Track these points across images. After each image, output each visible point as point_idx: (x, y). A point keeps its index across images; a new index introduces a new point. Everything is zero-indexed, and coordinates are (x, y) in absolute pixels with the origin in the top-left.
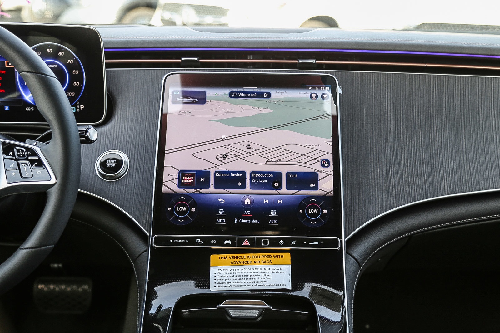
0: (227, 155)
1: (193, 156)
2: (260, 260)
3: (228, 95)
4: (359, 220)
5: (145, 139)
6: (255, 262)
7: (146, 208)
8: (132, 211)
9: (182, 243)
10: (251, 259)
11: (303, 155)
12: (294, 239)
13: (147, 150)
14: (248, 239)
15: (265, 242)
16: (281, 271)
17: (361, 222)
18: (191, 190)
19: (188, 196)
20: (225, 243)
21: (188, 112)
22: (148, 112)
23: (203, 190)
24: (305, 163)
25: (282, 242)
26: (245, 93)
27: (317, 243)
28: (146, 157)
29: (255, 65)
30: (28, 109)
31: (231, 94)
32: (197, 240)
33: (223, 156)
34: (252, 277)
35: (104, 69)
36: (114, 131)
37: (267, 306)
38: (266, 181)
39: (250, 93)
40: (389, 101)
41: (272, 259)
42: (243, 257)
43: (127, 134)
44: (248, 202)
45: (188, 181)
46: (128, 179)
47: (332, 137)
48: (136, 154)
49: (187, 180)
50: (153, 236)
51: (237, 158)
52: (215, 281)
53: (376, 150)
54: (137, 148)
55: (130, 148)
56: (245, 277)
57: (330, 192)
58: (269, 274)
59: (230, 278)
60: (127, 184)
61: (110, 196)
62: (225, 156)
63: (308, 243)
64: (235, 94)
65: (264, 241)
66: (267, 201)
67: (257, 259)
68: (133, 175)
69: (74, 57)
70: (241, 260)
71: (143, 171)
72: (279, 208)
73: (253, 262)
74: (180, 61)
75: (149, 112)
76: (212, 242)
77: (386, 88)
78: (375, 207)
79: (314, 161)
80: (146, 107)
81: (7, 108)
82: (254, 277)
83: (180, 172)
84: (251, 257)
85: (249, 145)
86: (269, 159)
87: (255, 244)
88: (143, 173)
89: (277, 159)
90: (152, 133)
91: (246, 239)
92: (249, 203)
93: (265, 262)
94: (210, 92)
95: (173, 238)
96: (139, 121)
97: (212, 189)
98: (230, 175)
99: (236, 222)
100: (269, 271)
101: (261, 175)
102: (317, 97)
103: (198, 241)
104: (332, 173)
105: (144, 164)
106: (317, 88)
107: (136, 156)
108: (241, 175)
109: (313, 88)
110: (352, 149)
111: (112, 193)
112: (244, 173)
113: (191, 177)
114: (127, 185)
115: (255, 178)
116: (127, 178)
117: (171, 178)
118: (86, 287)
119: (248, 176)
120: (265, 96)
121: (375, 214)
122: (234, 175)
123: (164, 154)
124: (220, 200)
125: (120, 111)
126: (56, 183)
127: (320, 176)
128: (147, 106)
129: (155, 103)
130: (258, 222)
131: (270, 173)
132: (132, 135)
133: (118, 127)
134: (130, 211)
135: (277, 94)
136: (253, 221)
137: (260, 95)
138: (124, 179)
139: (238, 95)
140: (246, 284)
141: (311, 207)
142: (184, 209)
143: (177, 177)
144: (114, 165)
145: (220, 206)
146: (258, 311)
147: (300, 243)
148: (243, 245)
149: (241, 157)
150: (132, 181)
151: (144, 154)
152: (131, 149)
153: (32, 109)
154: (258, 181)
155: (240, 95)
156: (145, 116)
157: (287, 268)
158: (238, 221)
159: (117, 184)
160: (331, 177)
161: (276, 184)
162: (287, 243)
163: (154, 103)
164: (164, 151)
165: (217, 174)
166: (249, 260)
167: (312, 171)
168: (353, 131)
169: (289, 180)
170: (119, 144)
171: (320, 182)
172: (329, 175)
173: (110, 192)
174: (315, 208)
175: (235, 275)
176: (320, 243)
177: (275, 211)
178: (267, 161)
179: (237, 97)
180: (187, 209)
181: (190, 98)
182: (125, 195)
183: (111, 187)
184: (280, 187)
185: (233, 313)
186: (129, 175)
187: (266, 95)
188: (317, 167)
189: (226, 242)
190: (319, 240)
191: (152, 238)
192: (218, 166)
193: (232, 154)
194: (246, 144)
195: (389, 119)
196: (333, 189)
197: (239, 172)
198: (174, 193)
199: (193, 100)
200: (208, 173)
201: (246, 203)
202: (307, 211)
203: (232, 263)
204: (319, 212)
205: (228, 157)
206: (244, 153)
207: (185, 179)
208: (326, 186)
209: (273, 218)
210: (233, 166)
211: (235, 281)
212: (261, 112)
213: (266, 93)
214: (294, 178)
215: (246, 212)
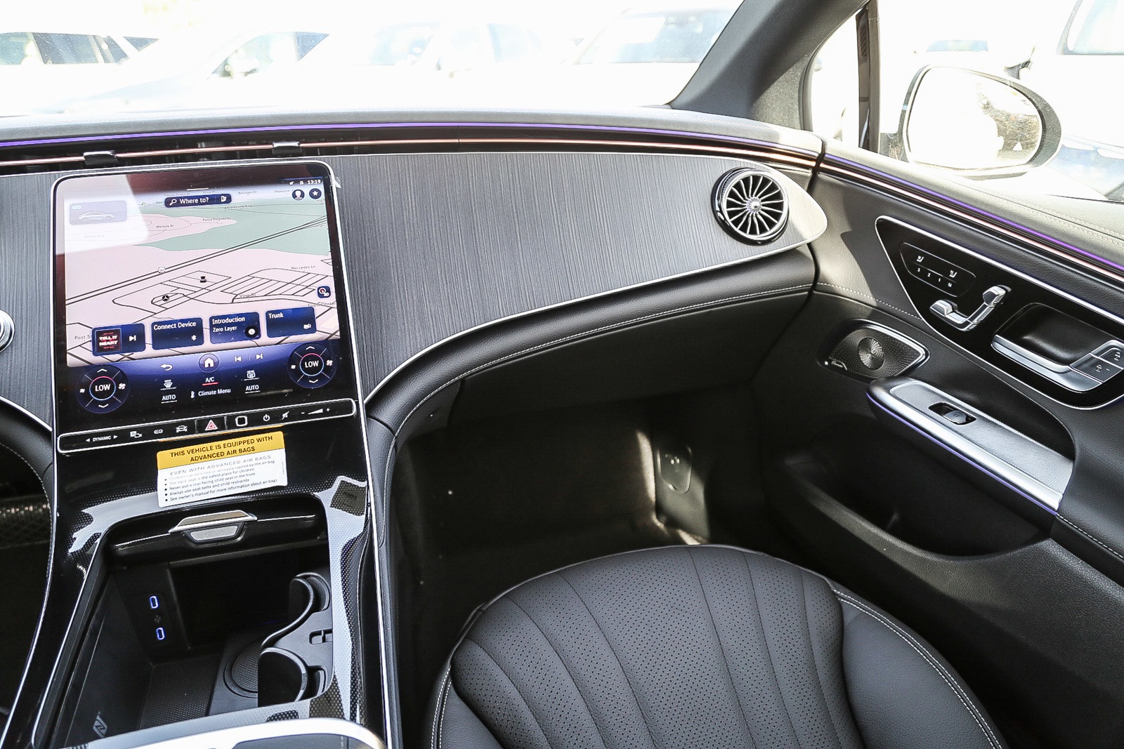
0: (169, 295)
1: (114, 303)
2: (237, 448)
3: (164, 204)
4: (384, 368)
6: (228, 453)
9: (107, 440)
10: (222, 450)
11: (288, 284)
12: (285, 410)
14: (214, 419)
15: (242, 421)
16: (270, 460)
18: (118, 357)
19: (111, 367)
20: (177, 431)
21: (98, 236)
23: (136, 355)
24: (293, 295)
25: (266, 417)
26: (189, 198)
27: (321, 411)
29: (209, 156)
31: (167, 203)
32: (131, 433)
33: (164, 297)
34: (225, 477)
37: (250, 518)
38: (234, 328)
39: (198, 197)
40: (413, 194)
41: (256, 444)
42: (209, 449)
44: (209, 364)
45: (109, 343)
46: (14, 351)
47: (331, 252)
48: (24, 311)
49: (105, 342)
50: (57, 436)
51: (186, 299)
52: (166, 492)
53: (401, 265)
54: (24, 302)
55: (13, 302)
56: (214, 478)
57: (334, 334)
58: (251, 468)
59: (189, 483)
60: (13, 359)
62: (166, 298)
63: (306, 413)
64: (174, 201)
65: (239, 419)
66: (240, 359)
67: (233, 448)
68: (22, 345)
70: (206, 453)
71: (39, 336)
72: (260, 367)
73: (226, 453)
74: (82, 158)
76: (156, 432)
77: (407, 175)
78: (406, 347)
79: (307, 290)
80: (34, 235)
82: (227, 477)
83: (94, 330)
84: (222, 446)
85: (203, 278)
86: (237, 295)
87: (226, 427)
88: (39, 339)
89: (249, 293)
91: (211, 421)
92: (212, 365)
93: (245, 450)
94: (133, 202)
95: (91, 435)
97: (149, 350)
98: (177, 326)
99: (193, 396)
100: (251, 463)
101: (228, 321)
102: (303, 195)
103: (133, 434)
104: (335, 306)
106: (302, 182)
107: (24, 313)
108: (194, 324)
109: (297, 182)
112: (199, 321)
113: (113, 337)
115: (218, 326)
116: (12, 350)
117: (80, 342)
119: (206, 325)
120: (222, 201)
121: (407, 357)
122: (183, 325)
123: (65, 305)
124: (164, 366)
127: (318, 311)
130: (229, 391)
131: (240, 315)
134: (22, 401)
135: (241, 195)
136: (220, 392)
137: (214, 200)
139: (179, 202)
140: (216, 488)
141: (307, 360)
142: (107, 387)
143: (91, 339)
145: (165, 376)
146: (236, 527)
147: (294, 414)
148: (206, 429)
149: (191, 296)
150: (21, 354)
152: (15, 303)
154: (222, 330)
155: (182, 201)
157: (280, 456)
158: (196, 394)
160: (335, 312)
161: (252, 332)
162: (276, 417)
164: (65, 300)
165: (156, 327)
166: (219, 451)
167: (306, 305)
168: (365, 243)
169: (270, 323)
171: (317, 321)
172: (331, 308)
174: (314, 359)
175: (197, 477)
176: (325, 411)
177: (253, 371)
178: (234, 298)
179: (178, 205)
180: (112, 387)
181: (100, 214)
182: (10, 378)
184: (258, 334)
185: (196, 536)
186: (14, 344)
187: (224, 199)
188: (313, 298)
189: (178, 429)
190: (324, 406)
191: (57, 441)
192: (155, 314)
193: (177, 294)
194: (199, 276)
195: (415, 220)
196: (338, 328)
197: (191, 320)
198: (88, 364)
199: (105, 216)
200: (142, 326)
201: (207, 366)
202: (303, 365)
203: (192, 459)
204: (320, 364)
205: (171, 299)
206: (196, 289)
207: (104, 341)
208: (328, 325)
209: (251, 383)
210: (180, 312)
211: (197, 487)
212: (216, 225)
213: (224, 195)
214: (279, 319)
215: (207, 380)
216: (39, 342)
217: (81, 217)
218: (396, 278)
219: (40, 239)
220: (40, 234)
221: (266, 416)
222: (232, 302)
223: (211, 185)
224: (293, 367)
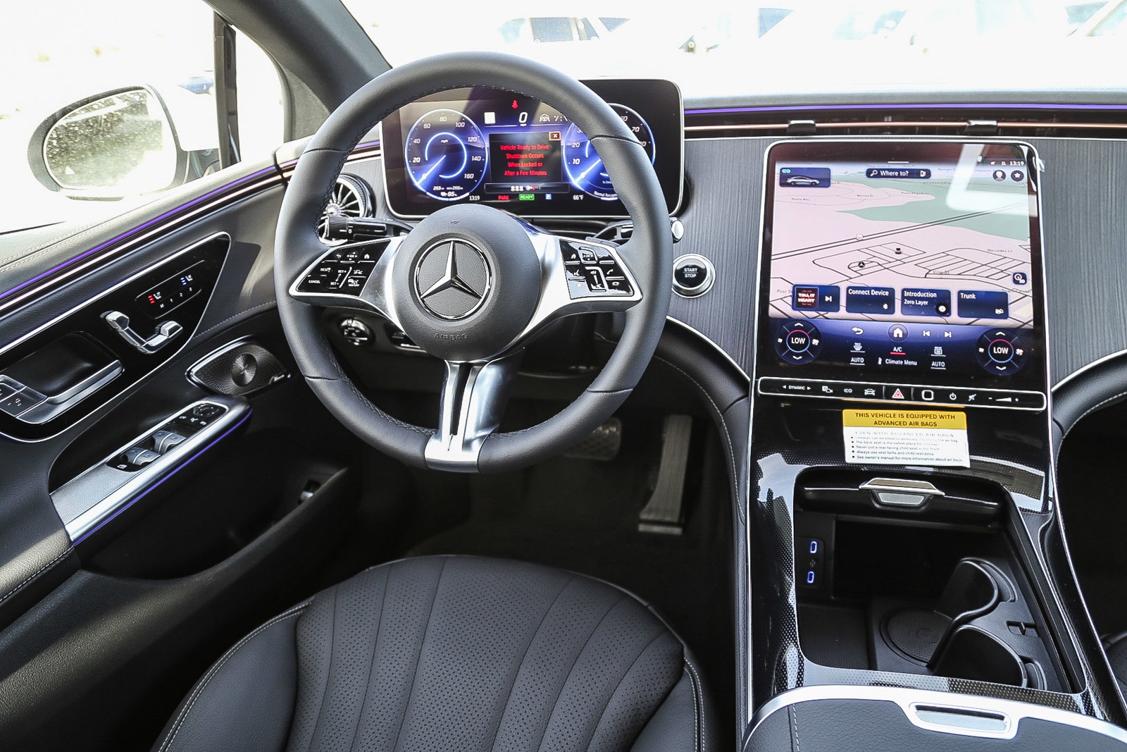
0: (865, 262)
1: (814, 263)
2: (920, 420)
3: (865, 174)
4: (1067, 366)
6: (911, 424)
7: (742, 338)
9: (801, 390)
10: (905, 419)
11: (983, 265)
12: (972, 393)
14: (903, 389)
15: (928, 395)
16: (954, 439)
17: (1070, 370)
18: (812, 314)
19: (807, 323)
20: (866, 394)
21: (804, 199)
23: (830, 315)
24: (987, 277)
25: (953, 396)
26: (890, 170)
27: (1009, 400)
30: (576, 198)
31: (869, 173)
32: (823, 387)
33: (860, 264)
34: (909, 446)
35: (683, 140)
36: (692, 227)
37: (937, 492)
38: (926, 303)
39: (899, 170)
40: (1114, 184)
41: (938, 420)
42: (892, 416)
44: (898, 335)
45: (806, 300)
46: (714, 296)
47: (1031, 238)
48: (725, 259)
49: (805, 298)
50: (757, 377)
51: (880, 268)
52: (853, 449)
53: (1092, 259)
54: (725, 252)
55: (716, 252)
56: (899, 446)
57: (1027, 323)
58: (935, 442)
59: (875, 445)
60: (713, 302)
61: (689, 319)
62: (861, 265)
63: (994, 399)
64: (875, 172)
65: (926, 393)
66: (928, 334)
67: (915, 420)
68: (721, 291)
69: (641, 122)
70: (890, 420)
71: (736, 285)
72: (947, 345)
73: (908, 424)
74: (787, 126)
76: (846, 391)
77: (1110, 163)
78: (1093, 348)
79: (1002, 275)
80: (737, 193)
81: (548, 197)
82: (911, 446)
83: (795, 286)
84: (905, 416)
85: (898, 249)
86: (930, 271)
87: (912, 398)
88: (735, 287)
89: (940, 270)
90: (747, 230)
91: (898, 389)
92: (901, 336)
93: (927, 424)
94: (838, 170)
95: (788, 383)
96: (728, 213)
97: (843, 312)
98: (870, 293)
99: (880, 363)
100: (934, 438)
101: (919, 295)
102: (1004, 176)
103: (825, 389)
104: (1031, 294)
106: (1003, 163)
107: (724, 264)
108: (887, 293)
109: (998, 163)
110: (1054, 258)
111: (692, 315)
112: (892, 291)
113: (811, 295)
114: (713, 304)
115: (909, 298)
116: (713, 294)
117: (782, 295)
118: (615, 430)
119: (898, 296)
120: (922, 176)
121: (1093, 358)
122: (876, 293)
123: (771, 260)
124: (855, 329)
125: (699, 199)
126: (641, 300)
127: (1012, 297)
129: (750, 187)
130: (916, 364)
131: (932, 291)
132: (718, 233)
133: (698, 221)
134: (719, 340)
135: (940, 172)
136: (907, 362)
137: (914, 174)
138: (709, 296)
139: (879, 173)
140: (901, 456)
141: (997, 345)
142: (802, 341)
143: (791, 294)
144: (694, 276)
145: (858, 339)
146: (921, 497)
147: (981, 398)
148: (893, 397)
149: (886, 266)
150: (721, 298)
153: (582, 197)
154: (913, 302)
155: (882, 173)
157: (962, 436)
158: (883, 361)
159: (699, 303)
160: (1029, 300)
161: (942, 309)
162: (962, 397)
165: (851, 291)
166: (902, 420)
167: (999, 289)
168: (1055, 231)
169: (962, 303)
170: (700, 245)
171: (1011, 307)
172: (1026, 296)
173: (690, 314)
174: (1004, 345)
175: (882, 441)
176: (1013, 400)
177: (940, 348)
178: (928, 273)
179: (878, 176)
180: (806, 342)
181: (807, 179)
182: (710, 319)
183: (691, 306)
184: (948, 313)
185: (884, 498)
186: (714, 290)
187: (923, 174)
188: (1005, 284)
189: (867, 392)
190: (1013, 396)
191: (756, 382)
192: (851, 278)
193: (872, 262)
194: (895, 247)
195: (1114, 212)
196: (1032, 318)
197: (885, 289)
198: (786, 317)
199: (811, 181)
200: (838, 288)
201: (895, 336)
202: (992, 350)
203: (876, 423)
204: (1010, 352)
205: (866, 266)
206: (891, 260)
207: (803, 298)
208: (1022, 312)
209: (938, 359)
210: (874, 279)
211: (883, 450)
212: (915, 200)
213: (924, 170)
214: (971, 300)
215: (895, 349)
217: (790, 181)
218: (1087, 273)
221: (953, 394)
222: (925, 277)
223: (912, 160)
224: (981, 350)
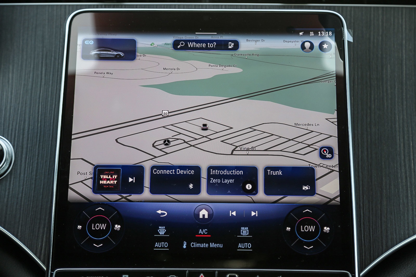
0: (170, 140)
1: (117, 142)
3: (172, 46)
4: (382, 243)
5: (40, 116)
7: (42, 226)
8: (19, 231)
11: (290, 140)
12: (278, 274)
13: (42, 133)
14: (205, 273)
17: (384, 247)
18: (114, 197)
19: (109, 207)
21: (108, 73)
22: (44, 72)
23: (134, 197)
24: (294, 152)
26: (197, 41)
28: (41, 144)
31: (175, 45)
33: (165, 142)
38: (232, 181)
39: (206, 42)
43: (10, 109)
44: (204, 215)
45: (108, 182)
46: (12, 180)
47: (337, 110)
48: (25, 139)
49: (106, 180)
51: (186, 145)
53: (408, 131)
54: (26, 131)
55: (15, 130)
57: (334, 199)
60: (11, 188)
62: (167, 142)
64: (182, 44)
65: (230, 276)
66: (234, 213)
68: (20, 174)
71: (37, 167)
72: (254, 225)
75: (46, 72)
78: (408, 223)
79: (309, 149)
80: (40, 65)
83: (96, 167)
85: (205, 125)
86: (237, 147)
88: (37, 170)
89: (249, 146)
90: (51, 106)
91: (202, 275)
92: (206, 217)
94: (143, 42)
95: (86, 274)
96: (30, 87)
97: (146, 194)
98: (175, 172)
99: (185, 247)
101: (226, 172)
102: (312, 47)
104: (337, 169)
105: (38, 156)
106: (312, 34)
107: (25, 142)
108: (193, 172)
109: (307, 33)
110: (369, 130)
112: (197, 169)
113: (113, 176)
114: (11, 190)
115: (215, 177)
116: (11, 178)
117: (82, 178)
119: (204, 174)
120: (230, 47)
122: (181, 172)
123: (71, 139)
124: (159, 212)
127: (319, 172)
128: (42, 63)
129: (55, 59)
130: (221, 246)
131: (238, 168)
132: (18, 109)
135: (248, 43)
136: (212, 245)
137: (222, 46)
139: (186, 45)
141: (304, 223)
142: (103, 227)
143: (92, 176)
145: (160, 221)
149: (192, 143)
150: (19, 183)
151: (38, 140)
152: (17, 132)
154: (219, 181)
155: (190, 45)
156: (39, 80)
158: (188, 245)
160: (336, 175)
161: (249, 187)
163: (53, 59)
164: (71, 135)
165: (155, 171)
167: (306, 165)
168: (371, 102)
169: (268, 179)
171: (318, 183)
172: (333, 171)
174: (311, 223)
177: (247, 228)
178: (234, 150)
179: (186, 48)
180: (108, 227)
181: (110, 51)
182: (7, 206)
184: (254, 191)
186: (13, 173)
187: (231, 46)
188: (314, 158)
190: (318, 276)
191: (52, 274)
192: (156, 157)
193: (178, 139)
194: (201, 123)
196: (339, 193)
197: (190, 168)
198: (86, 201)
199: (116, 53)
200: (141, 169)
201: (201, 217)
202: (299, 229)
204: (317, 229)
205: (172, 144)
206: (197, 137)
207: (104, 179)
208: (328, 188)
209: (244, 240)
210: (180, 158)
212: (223, 73)
213: (232, 41)
214: (277, 176)
215: (200, 231)
216: (36, 173)
217: (94, 53)
218: (402, 145)
219: (46, 70)
220: (46, 65)
221: (258, 276)
222: (232, 154)
223: (220, 31)
224: (288, 229)
